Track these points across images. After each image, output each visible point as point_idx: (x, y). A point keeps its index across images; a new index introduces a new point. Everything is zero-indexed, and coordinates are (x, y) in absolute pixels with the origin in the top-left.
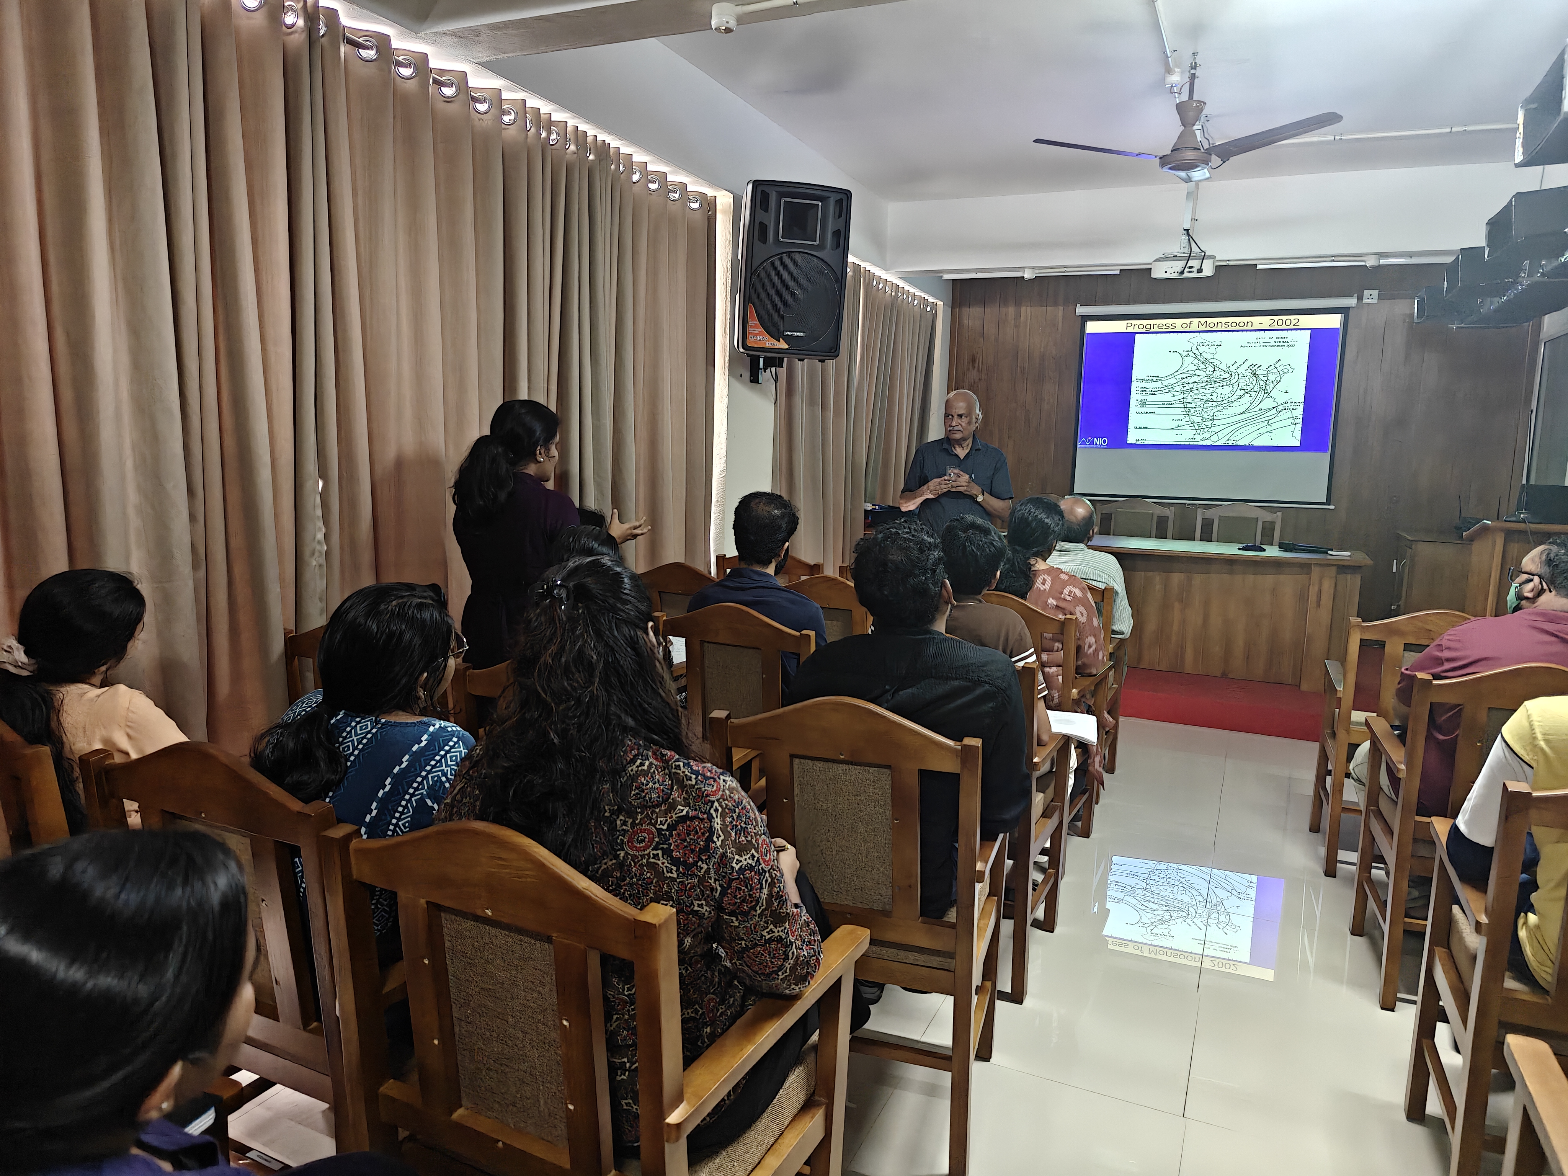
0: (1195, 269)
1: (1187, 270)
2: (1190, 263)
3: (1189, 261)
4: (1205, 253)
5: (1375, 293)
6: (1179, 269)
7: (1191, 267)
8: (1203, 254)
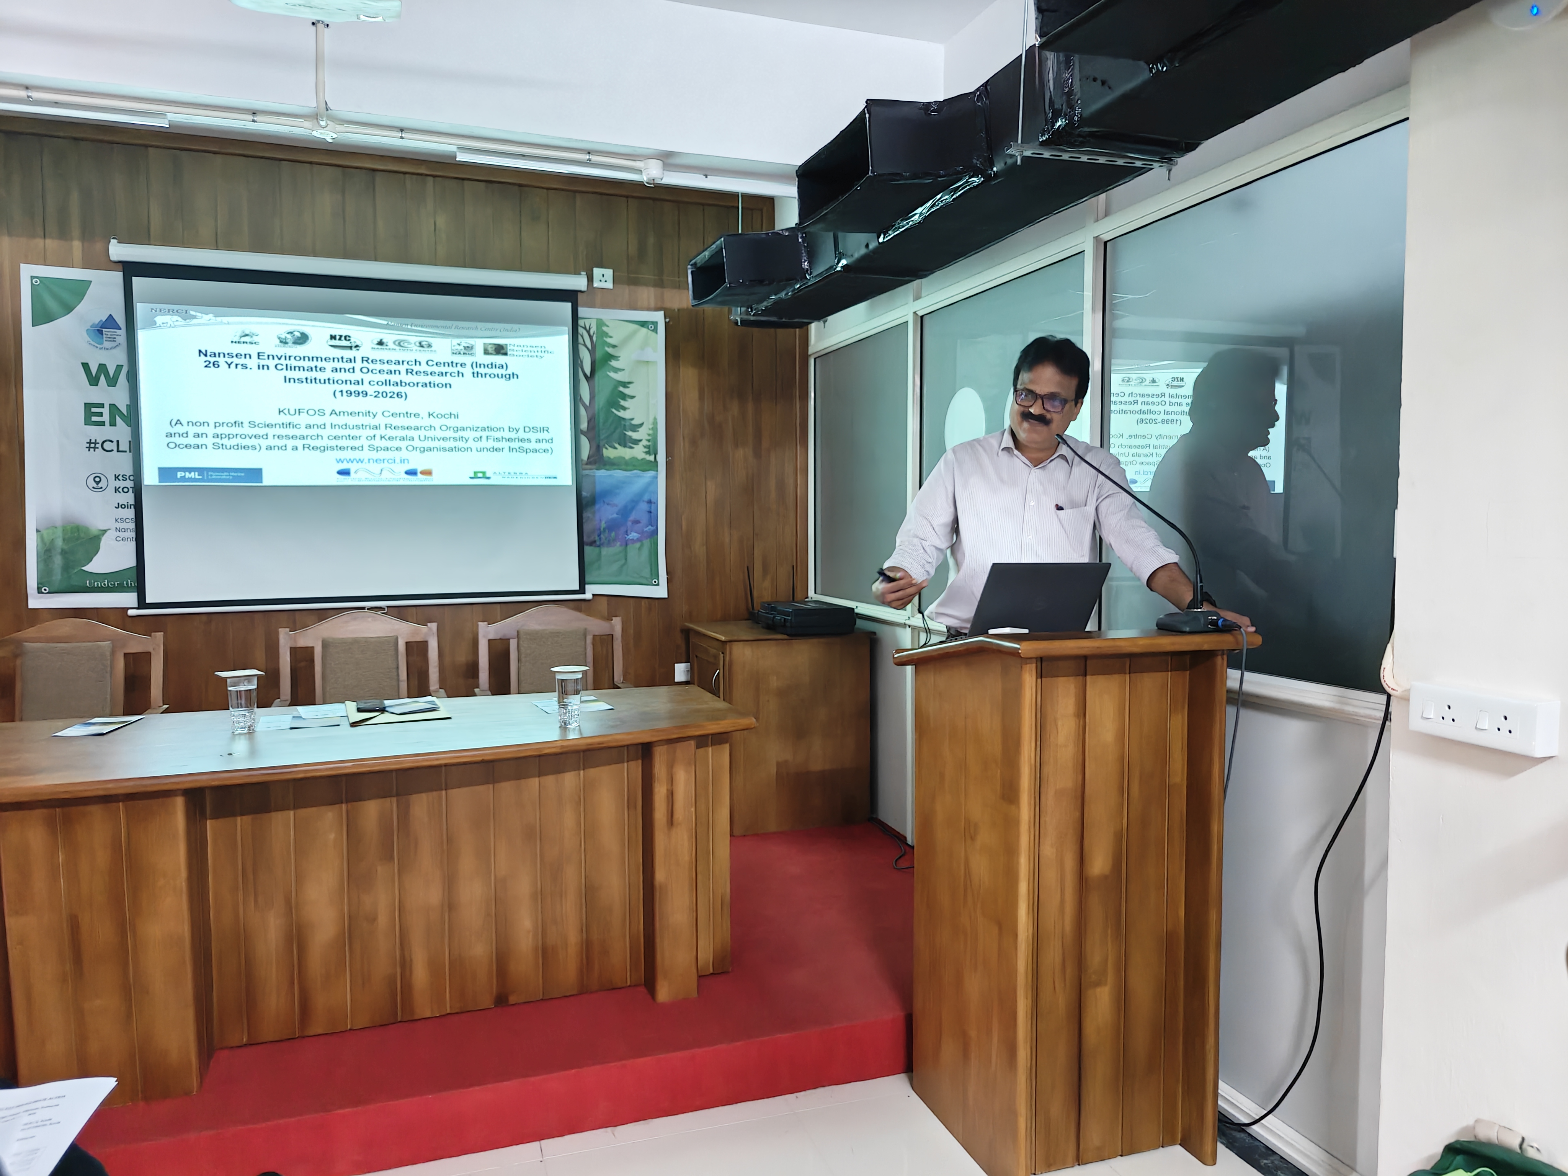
5: (609, 273)
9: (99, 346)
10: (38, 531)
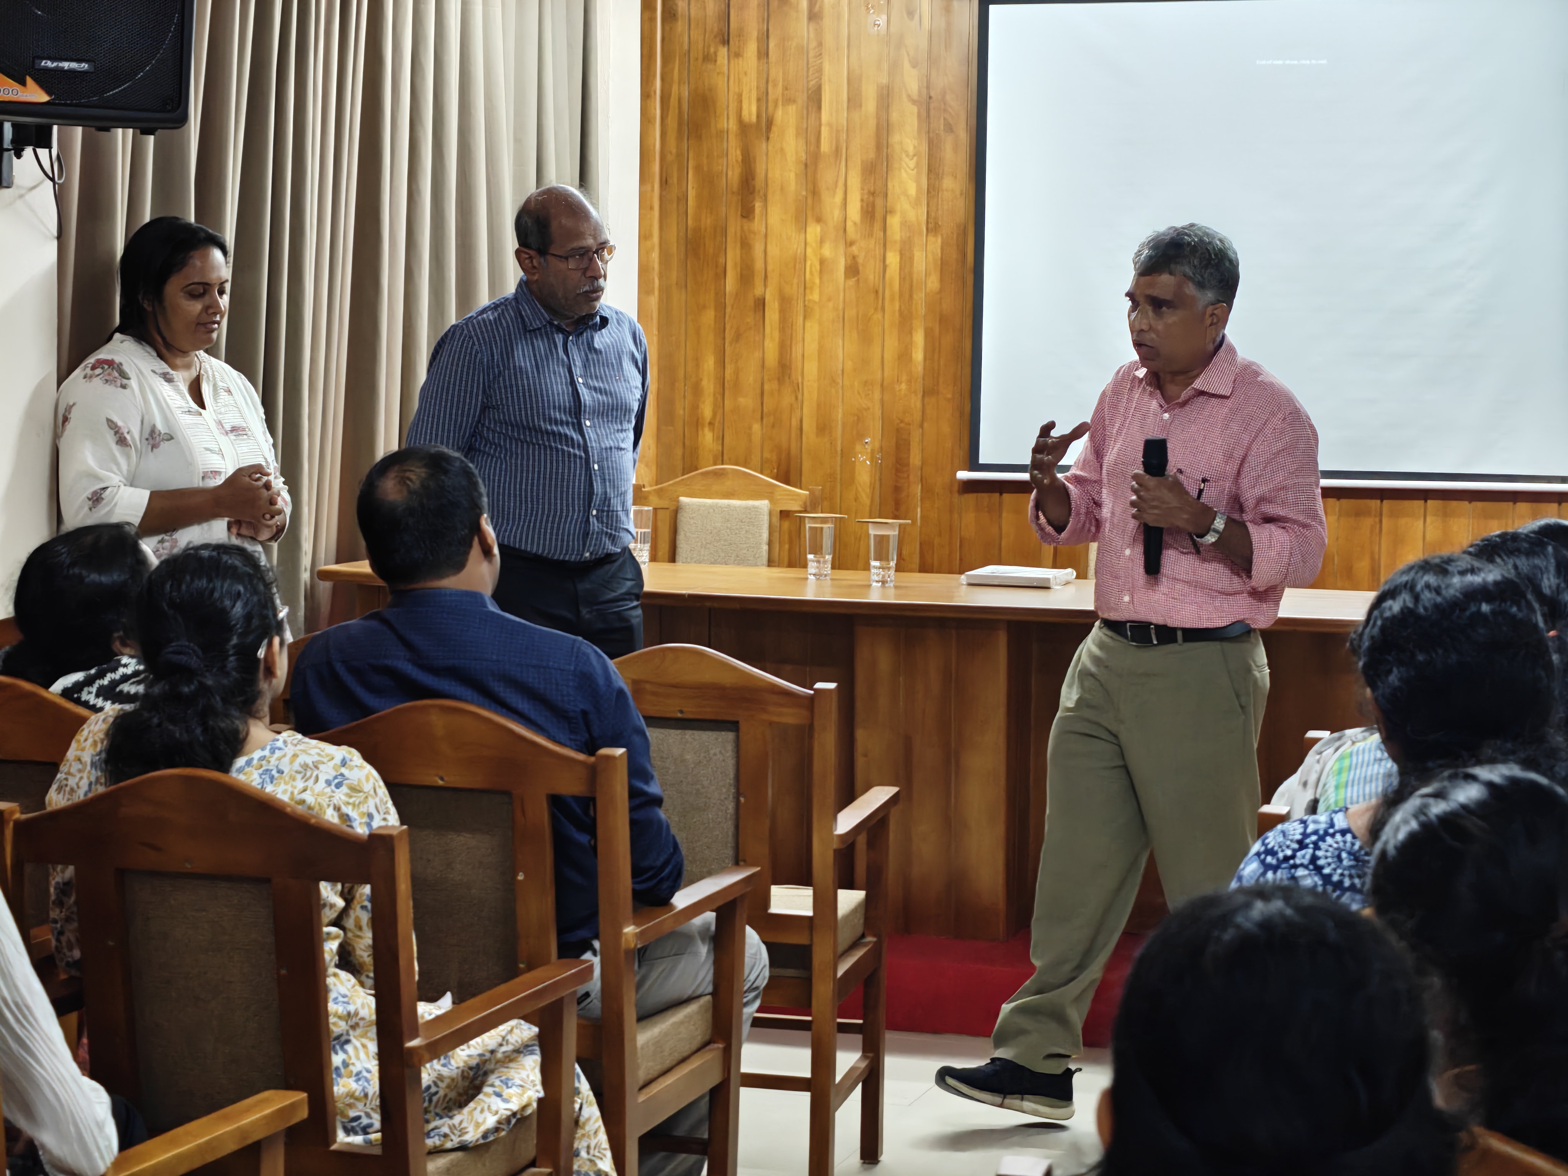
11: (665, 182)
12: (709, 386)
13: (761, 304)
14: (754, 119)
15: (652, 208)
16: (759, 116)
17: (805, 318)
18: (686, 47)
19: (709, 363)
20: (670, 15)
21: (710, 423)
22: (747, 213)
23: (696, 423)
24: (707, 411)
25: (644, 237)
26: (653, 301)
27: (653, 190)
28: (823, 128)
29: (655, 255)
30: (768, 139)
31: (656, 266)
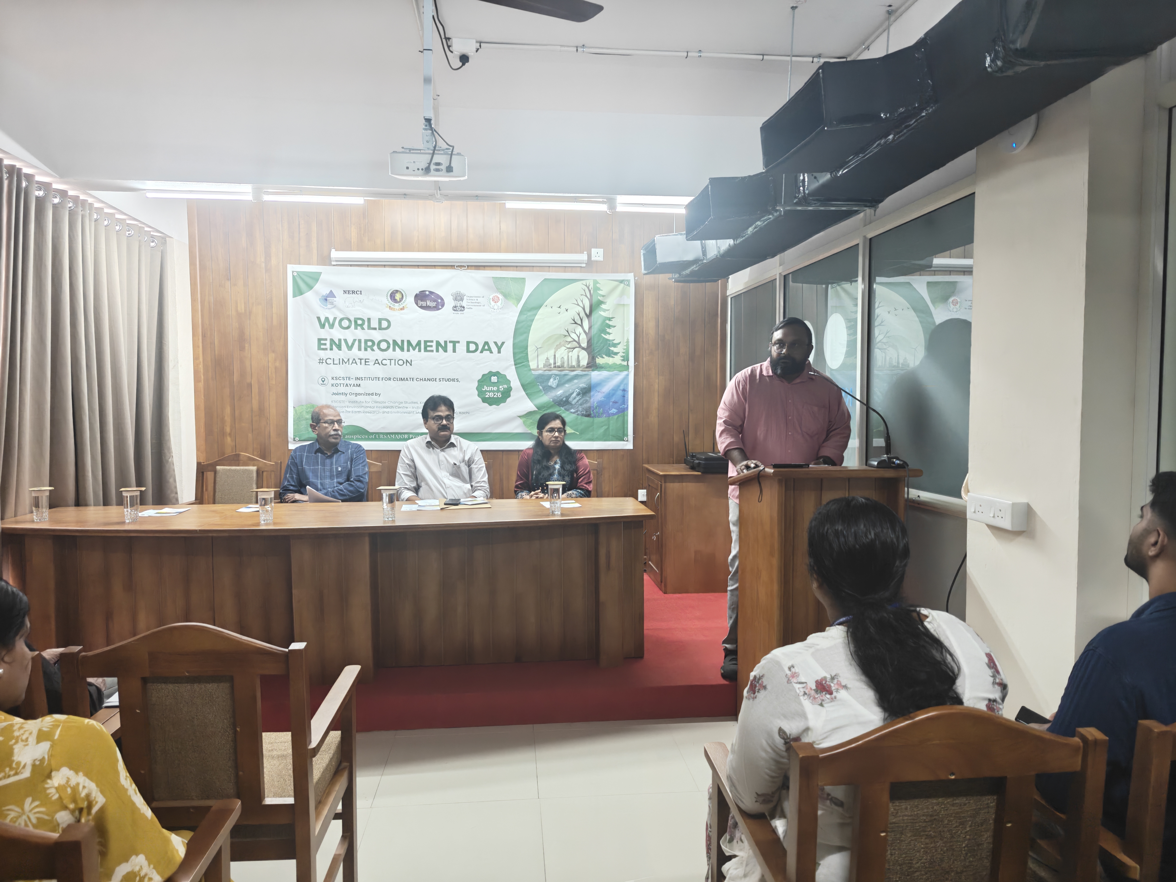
0: (443, 167)
1: (433, 167)
2: (437, 159)
3: (435, 156)
4: (453, 147)
5: (601, 251)
6: (424, 165)
7: (438, 164)
8: (451, 148)
9: (325, 307)
10: (294, 407)
11: (204, 336)
12: (228, 419)
13: (250, 386)
14: (243, 311)
15: (198, 347)
16: (245, 310)
17: (269, 391)
18: (211, 281)
19: (228, 410)
20: (203, 268)
21: (230, 434)
22: (242, 349)
23: (223, 434)
24: (228, 429)
25: (195, 358)
26: (201, 385)
27: (199, 339)
28: (274, 315)
29: (201, 366)
30: (250, 319)
31: (202, 371)
